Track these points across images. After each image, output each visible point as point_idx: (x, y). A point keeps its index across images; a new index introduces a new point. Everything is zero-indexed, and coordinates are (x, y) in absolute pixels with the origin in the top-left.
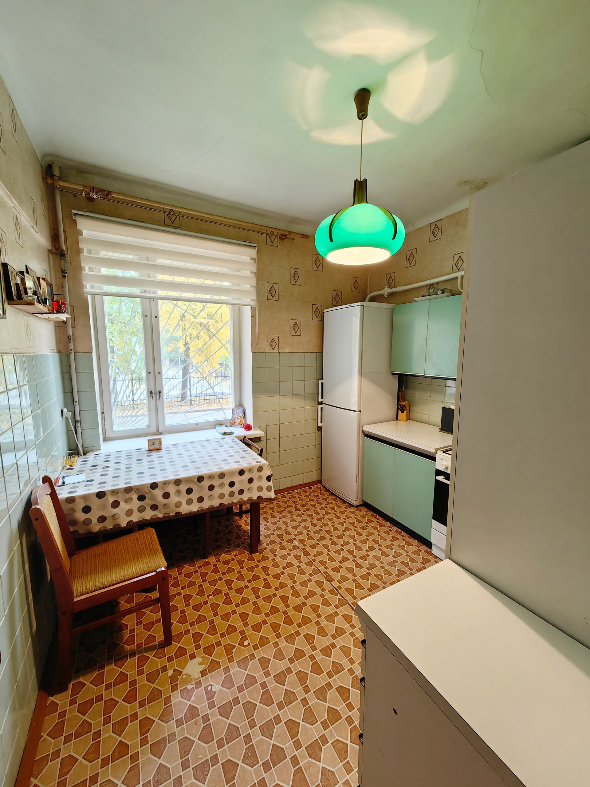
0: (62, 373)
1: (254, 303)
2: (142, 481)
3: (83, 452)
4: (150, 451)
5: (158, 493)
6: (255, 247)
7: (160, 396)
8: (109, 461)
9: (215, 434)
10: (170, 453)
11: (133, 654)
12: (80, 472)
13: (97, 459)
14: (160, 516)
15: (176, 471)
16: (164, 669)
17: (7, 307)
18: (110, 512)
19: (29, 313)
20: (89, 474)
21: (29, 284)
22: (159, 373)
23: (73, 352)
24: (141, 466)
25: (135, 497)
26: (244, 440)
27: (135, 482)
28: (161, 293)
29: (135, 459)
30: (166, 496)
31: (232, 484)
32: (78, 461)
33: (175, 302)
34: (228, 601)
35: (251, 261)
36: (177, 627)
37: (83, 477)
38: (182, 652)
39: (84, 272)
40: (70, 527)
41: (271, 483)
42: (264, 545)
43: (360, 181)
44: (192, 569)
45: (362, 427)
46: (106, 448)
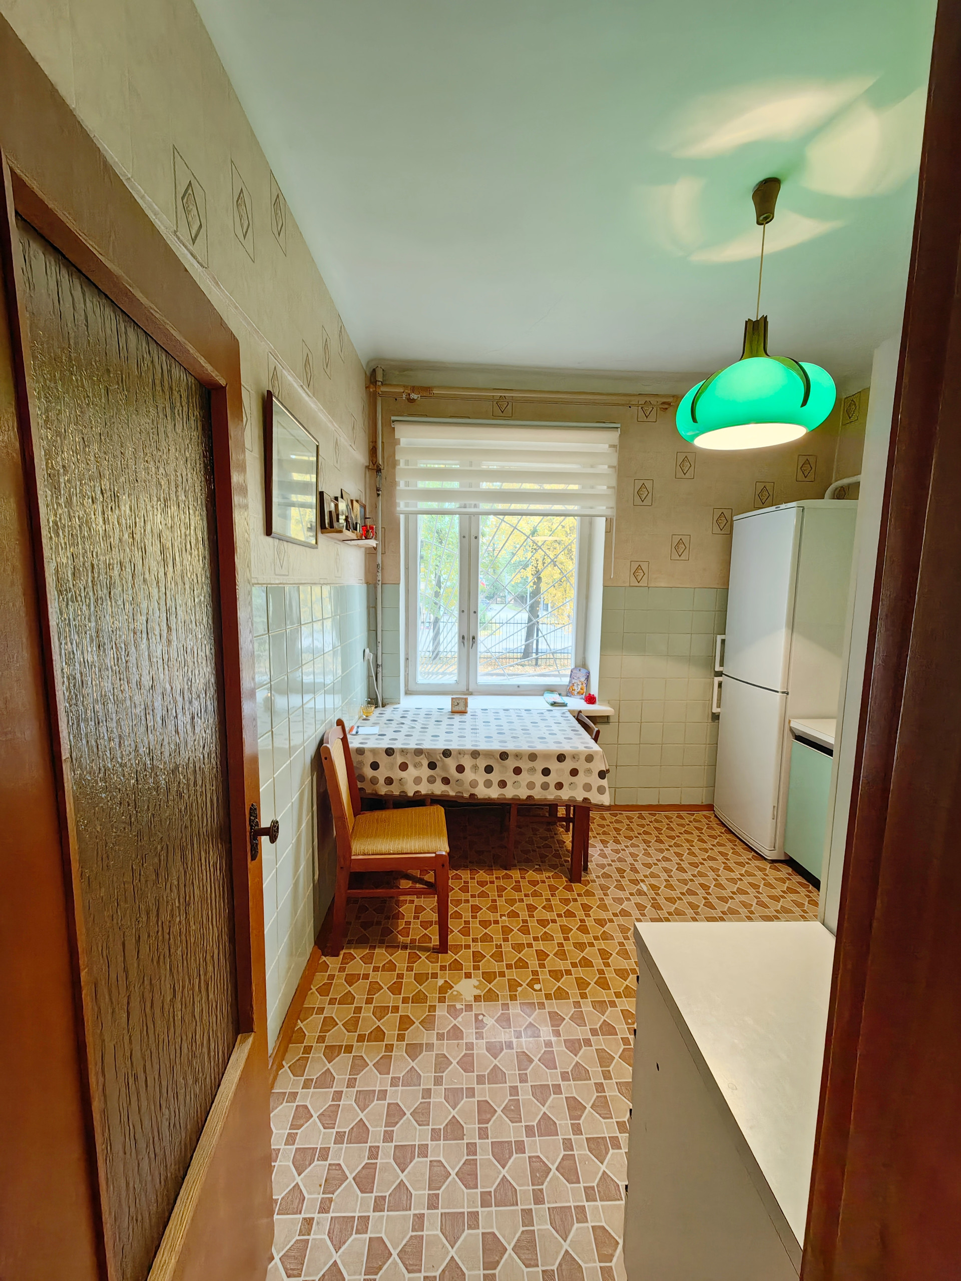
0: (368, 607)
1: (609, 513)
2: (435, 745)
3: (382, 704)
4: (453, 712)
5: (451, 763)
6: (617, 428)
7: (473, 643)
8: (406, 717)
9: (541, 703)
10: (475, 719)
11: (405, 947)
12: (375, 724)
13: (394, 714)
14: (452, 793)
15: (476, 741)
16: (435, 976)
17: (320, 535)
18: (397, 774)
19: (339, 541)
20: (383, 728)
21: (342, 506)
22: (475, 612)
23: (380, 583)
24: (438, 728)
25: (425, 763)
26: (578, 717)
27: (427, 745)
28: (485, 506)
29: (433, 720)
30: (460, 769)
31: (546, 772)
32: (375, 713)
33: (501, 517)
34: (525, 930)
35: (611, 450)
36: (454, 937)
37: (376, 730)
38: (456, 966)
39: (398, 488)
40: (358, 782)
41: (604, 783)
42: (593, 876)
43: (757, 320)
44: (488, 878)
45: (790, 722)
46: (407, 703)
